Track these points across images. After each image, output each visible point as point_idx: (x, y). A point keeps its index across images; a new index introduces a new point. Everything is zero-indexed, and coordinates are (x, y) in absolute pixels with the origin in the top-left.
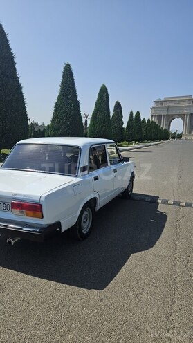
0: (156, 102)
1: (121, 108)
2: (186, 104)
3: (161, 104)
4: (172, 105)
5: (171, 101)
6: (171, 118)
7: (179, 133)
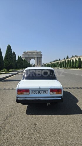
0: (24, 52)
1: (15, 55)
2: (35, 54)
3: (26, 53)
4: (30, 54)
5: (29, 52)
6: (30, 59)
7: (33, 64)
